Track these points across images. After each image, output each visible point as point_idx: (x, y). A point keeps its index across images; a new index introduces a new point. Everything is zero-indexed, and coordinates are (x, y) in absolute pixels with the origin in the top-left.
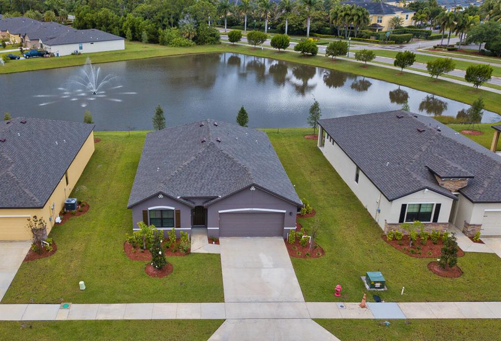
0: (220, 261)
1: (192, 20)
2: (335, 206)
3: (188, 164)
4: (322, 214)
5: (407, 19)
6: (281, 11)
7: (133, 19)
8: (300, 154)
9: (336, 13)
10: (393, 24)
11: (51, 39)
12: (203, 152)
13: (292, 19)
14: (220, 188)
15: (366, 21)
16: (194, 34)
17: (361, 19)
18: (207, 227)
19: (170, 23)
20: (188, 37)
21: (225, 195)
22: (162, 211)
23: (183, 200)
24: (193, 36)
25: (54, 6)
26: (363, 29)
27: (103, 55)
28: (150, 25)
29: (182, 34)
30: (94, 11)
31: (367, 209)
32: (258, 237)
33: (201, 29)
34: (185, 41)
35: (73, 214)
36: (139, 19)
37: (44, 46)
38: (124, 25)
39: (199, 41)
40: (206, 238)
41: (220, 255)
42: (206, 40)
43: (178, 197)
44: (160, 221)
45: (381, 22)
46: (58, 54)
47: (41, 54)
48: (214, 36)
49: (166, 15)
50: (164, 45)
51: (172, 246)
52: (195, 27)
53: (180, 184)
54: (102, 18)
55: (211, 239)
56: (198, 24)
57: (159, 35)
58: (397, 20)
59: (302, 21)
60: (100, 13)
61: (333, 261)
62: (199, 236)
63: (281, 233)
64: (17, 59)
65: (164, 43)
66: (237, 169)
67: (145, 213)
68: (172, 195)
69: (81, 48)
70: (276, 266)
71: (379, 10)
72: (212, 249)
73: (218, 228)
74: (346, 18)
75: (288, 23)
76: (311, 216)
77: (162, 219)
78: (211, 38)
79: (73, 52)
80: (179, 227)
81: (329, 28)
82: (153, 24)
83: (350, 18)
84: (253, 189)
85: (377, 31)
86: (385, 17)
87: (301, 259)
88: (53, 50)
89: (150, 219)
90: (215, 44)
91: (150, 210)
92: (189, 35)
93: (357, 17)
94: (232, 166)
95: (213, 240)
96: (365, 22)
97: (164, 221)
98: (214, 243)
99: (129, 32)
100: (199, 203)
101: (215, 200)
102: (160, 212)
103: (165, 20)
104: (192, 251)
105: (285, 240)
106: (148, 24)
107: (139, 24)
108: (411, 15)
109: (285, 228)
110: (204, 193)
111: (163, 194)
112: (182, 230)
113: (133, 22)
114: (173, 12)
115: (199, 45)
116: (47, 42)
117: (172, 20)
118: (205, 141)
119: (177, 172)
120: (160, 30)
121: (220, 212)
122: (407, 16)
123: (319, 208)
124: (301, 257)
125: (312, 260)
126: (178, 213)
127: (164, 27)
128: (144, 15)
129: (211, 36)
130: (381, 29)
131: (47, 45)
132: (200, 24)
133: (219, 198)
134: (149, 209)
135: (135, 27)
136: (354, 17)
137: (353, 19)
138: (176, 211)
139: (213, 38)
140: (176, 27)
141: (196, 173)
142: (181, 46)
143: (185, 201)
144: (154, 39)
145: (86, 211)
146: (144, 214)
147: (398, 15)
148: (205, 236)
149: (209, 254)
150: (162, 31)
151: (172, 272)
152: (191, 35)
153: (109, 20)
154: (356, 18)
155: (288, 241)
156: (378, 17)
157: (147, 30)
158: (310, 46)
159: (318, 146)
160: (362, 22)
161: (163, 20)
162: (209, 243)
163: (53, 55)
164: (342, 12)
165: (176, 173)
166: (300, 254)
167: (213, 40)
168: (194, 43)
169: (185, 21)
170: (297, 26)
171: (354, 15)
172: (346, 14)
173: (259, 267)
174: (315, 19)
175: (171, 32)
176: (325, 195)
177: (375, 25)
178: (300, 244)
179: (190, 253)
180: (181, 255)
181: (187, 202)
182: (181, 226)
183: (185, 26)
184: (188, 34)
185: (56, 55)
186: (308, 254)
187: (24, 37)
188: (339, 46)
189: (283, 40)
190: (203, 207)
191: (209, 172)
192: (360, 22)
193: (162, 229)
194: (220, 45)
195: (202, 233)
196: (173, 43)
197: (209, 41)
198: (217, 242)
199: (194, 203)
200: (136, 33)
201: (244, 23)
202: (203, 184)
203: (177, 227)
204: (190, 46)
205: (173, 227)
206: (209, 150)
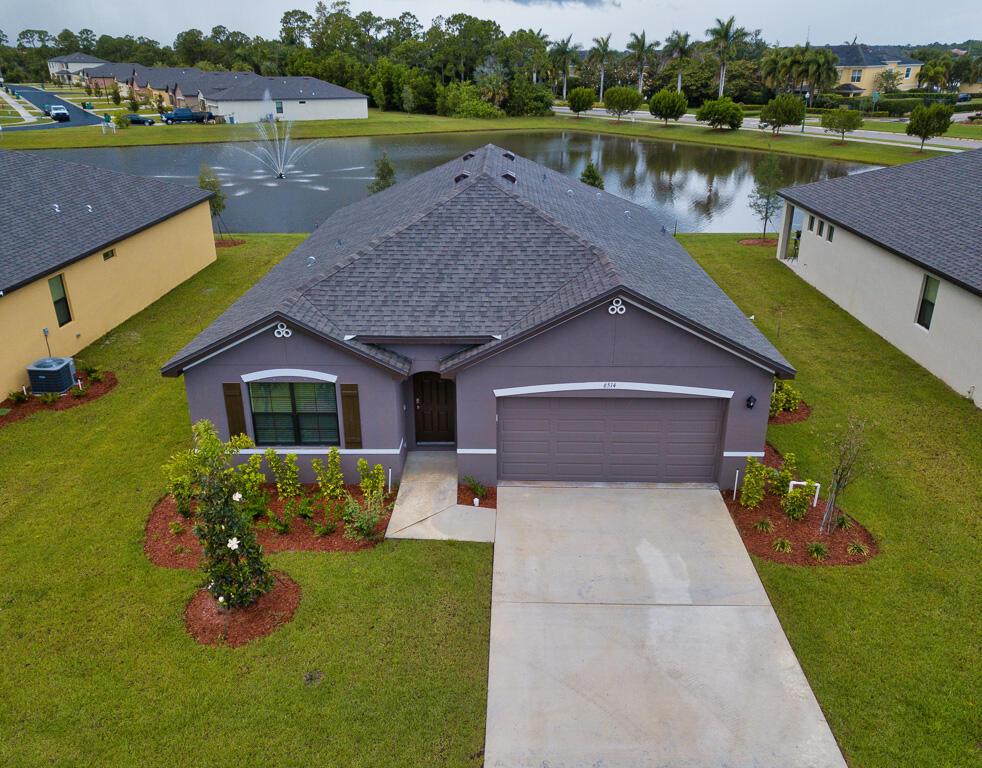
0: (489, 574)
1: (499, 67)
2: (867, 392)
3: (399, 233)
4: (830, 412)
5: (907, 76)
6: (671, 55)
7: (389, 68)
8: (736, 272)
9: (775, 62)
10: (882, 85)
11: (220, 90)
12: (455, 201)
13: (690, 75)
14: (499, 309)
15: (832, 75)
16: (504, 95)
17: (822, 69)
18: (454, 448)
19: (458, 75)
20: (492, 100)
21: (518, 332)
22: (292, 386)
23: (364, 348)
24: (502, 98)
25: (254, 58)
26: (825, 92)
27: (322, 126)
28: (420, 78)
29: (480, 95)
30: (319, 58)
31: (971, 402)
32: (633, 485)
33: (517, 85)
34: (486, 107)
35: (52, 405)
36: (402, 68)
37: (208, 104)
38: (373, 79)
39: (513, 108)
40: (451, 485)
41: (492, 546)
42: (525, 108)
43: (348, 337)
44: (288, 423)
45: (859, 79)
46: (232, 119)
47: (199, 119)
48: (542, 102)
49: (451, 58)
50: (446, 116)
51: (320, 514)
52: (505, 81)
53: (361, 293)
54: (334, 69)
55: (469, 489)
56: (511, 75)
57: (437, 95)
58: (889, 76)
59: (709, 78)
60: (330, 60)
61: (919, 582)
62: (431, 478)
63: (713, 472)
64: (147, 124)
65: (446, 112)
66: (561, 252)
67: (232, 392)
68: (323, 327)
69: (280, 110)
70: (703, 596)
71: (855, 58)
72: (466, 524)
73: (494, 451)
74: (794, 69)
75: (683, 82)
76: (800, 419)
77: (296, 418)
78: (535, 103)
79: (264, 117)
80: (359, 445)
81: (759, 93)
82: (427, 77)
83: (801, 69)
84: (617, 308)
85: (851, 96)
86: (867, 70)
87: (795, 567)
88: (223, 109)
89: (254, 415)
90: (542, 115)
91: (248, 383)
92: (494, 95)
93: (815, 67)
94: (546, 241)
95: (477, 491)
96: (829, 77)
97: (305, 423)
98: (476, 501)
99: (378, 91)
100: (425, 363)
101: (481, 349)
102: (287, 392)
103: (449, 66)
104: (391, 533)
105: (727, 495)
106: (417, 76)
107: (399, 76)
108: (916, 69)
109: (726, 454)
110: (445, 325)
111: (291, 325)
112: (365, 456)
113: (388, 72)
114: (464, 53)
115: (513, 116)
116: (212, 96)
117: (462, 68)
118: (465, 177)
119: (357, 257)
120: (440, 88)
121: (499, 393)
122: (908, 70)
123: (819, 396)
124: (793, 559)
125: (839, 572)
126: (351, 395)
127: (447, 80)
128: (409, 60)
129: (536, 99)
130: (859, 94)
131: (213, 100)
132: (516, 76)
133: (493, 343)
134: (247, 378)
135: (392, 83)
136: (810, 67)
137: (807, 71)
138: (344, 387)
139: (540, 105)
140: (469, 82)
141: (421, 262)
142: (477, 116)
143: (373, 352)
144: (428, 105)
145: (95, 396)
146: (227, 396)
147: (892, 66)
148: (448, 478)
149: (451, 543)
150: (442, 88)
151: (290, 619)
152: (497, 97)
153: (347, 72)
154: (812, 68)
155: (738, 497)
156: (854, 71)
157: (415, 88)
158: (728, 108)
159: (778, 257)
160: (823, 76)
161: (445, 66)
162: (461, 501)
163: (221, 121)
164: (786, 58)
165: (352, 261)
166: (788, 550)
167: (539, 109)
168: (503, 111)
169: (485, 70)
170: (698, 88)
171: (808, 63)
172: (795, 62)
173: (638, 601)
174: (733, 76)
175: (460, 91)
176: (828, 363)
177: (847, 87)
178: (781, 510)
179: (383, 540)
180: (348, 546)
181: (380, 356)
182: (364, 444)
183: (485, 79)
184: (491, 94)
185: (228, 121)
186: (818, 550)
187: (174, 92)
188: (788, 104)
189: (673, 101)
190: (437, 375)
191: (468, 259)
192: (819, 75)
193: (292, 452)
194: (552, 118)
195: (442, 469)
196: (463, 111)
197: (531, 110)
198: (489, 499)
199: (407, 360)
200: (395, 95)
201: (599, 88)
202: (443, 295)
203: (349, 446)
204: (496, 117)
205: (338, 444)
206: (474, 195)
